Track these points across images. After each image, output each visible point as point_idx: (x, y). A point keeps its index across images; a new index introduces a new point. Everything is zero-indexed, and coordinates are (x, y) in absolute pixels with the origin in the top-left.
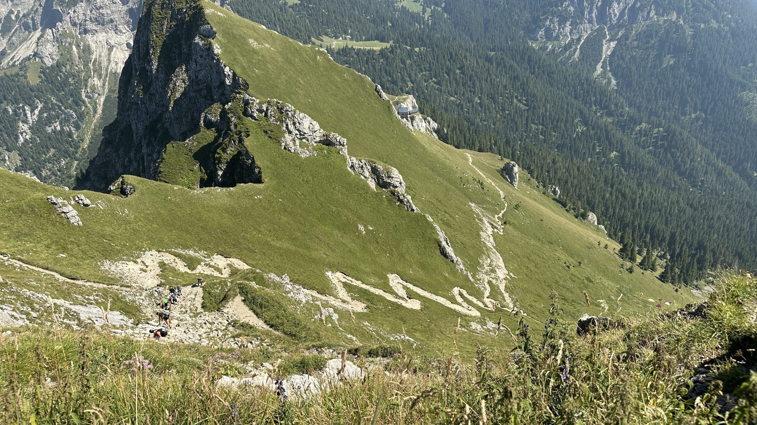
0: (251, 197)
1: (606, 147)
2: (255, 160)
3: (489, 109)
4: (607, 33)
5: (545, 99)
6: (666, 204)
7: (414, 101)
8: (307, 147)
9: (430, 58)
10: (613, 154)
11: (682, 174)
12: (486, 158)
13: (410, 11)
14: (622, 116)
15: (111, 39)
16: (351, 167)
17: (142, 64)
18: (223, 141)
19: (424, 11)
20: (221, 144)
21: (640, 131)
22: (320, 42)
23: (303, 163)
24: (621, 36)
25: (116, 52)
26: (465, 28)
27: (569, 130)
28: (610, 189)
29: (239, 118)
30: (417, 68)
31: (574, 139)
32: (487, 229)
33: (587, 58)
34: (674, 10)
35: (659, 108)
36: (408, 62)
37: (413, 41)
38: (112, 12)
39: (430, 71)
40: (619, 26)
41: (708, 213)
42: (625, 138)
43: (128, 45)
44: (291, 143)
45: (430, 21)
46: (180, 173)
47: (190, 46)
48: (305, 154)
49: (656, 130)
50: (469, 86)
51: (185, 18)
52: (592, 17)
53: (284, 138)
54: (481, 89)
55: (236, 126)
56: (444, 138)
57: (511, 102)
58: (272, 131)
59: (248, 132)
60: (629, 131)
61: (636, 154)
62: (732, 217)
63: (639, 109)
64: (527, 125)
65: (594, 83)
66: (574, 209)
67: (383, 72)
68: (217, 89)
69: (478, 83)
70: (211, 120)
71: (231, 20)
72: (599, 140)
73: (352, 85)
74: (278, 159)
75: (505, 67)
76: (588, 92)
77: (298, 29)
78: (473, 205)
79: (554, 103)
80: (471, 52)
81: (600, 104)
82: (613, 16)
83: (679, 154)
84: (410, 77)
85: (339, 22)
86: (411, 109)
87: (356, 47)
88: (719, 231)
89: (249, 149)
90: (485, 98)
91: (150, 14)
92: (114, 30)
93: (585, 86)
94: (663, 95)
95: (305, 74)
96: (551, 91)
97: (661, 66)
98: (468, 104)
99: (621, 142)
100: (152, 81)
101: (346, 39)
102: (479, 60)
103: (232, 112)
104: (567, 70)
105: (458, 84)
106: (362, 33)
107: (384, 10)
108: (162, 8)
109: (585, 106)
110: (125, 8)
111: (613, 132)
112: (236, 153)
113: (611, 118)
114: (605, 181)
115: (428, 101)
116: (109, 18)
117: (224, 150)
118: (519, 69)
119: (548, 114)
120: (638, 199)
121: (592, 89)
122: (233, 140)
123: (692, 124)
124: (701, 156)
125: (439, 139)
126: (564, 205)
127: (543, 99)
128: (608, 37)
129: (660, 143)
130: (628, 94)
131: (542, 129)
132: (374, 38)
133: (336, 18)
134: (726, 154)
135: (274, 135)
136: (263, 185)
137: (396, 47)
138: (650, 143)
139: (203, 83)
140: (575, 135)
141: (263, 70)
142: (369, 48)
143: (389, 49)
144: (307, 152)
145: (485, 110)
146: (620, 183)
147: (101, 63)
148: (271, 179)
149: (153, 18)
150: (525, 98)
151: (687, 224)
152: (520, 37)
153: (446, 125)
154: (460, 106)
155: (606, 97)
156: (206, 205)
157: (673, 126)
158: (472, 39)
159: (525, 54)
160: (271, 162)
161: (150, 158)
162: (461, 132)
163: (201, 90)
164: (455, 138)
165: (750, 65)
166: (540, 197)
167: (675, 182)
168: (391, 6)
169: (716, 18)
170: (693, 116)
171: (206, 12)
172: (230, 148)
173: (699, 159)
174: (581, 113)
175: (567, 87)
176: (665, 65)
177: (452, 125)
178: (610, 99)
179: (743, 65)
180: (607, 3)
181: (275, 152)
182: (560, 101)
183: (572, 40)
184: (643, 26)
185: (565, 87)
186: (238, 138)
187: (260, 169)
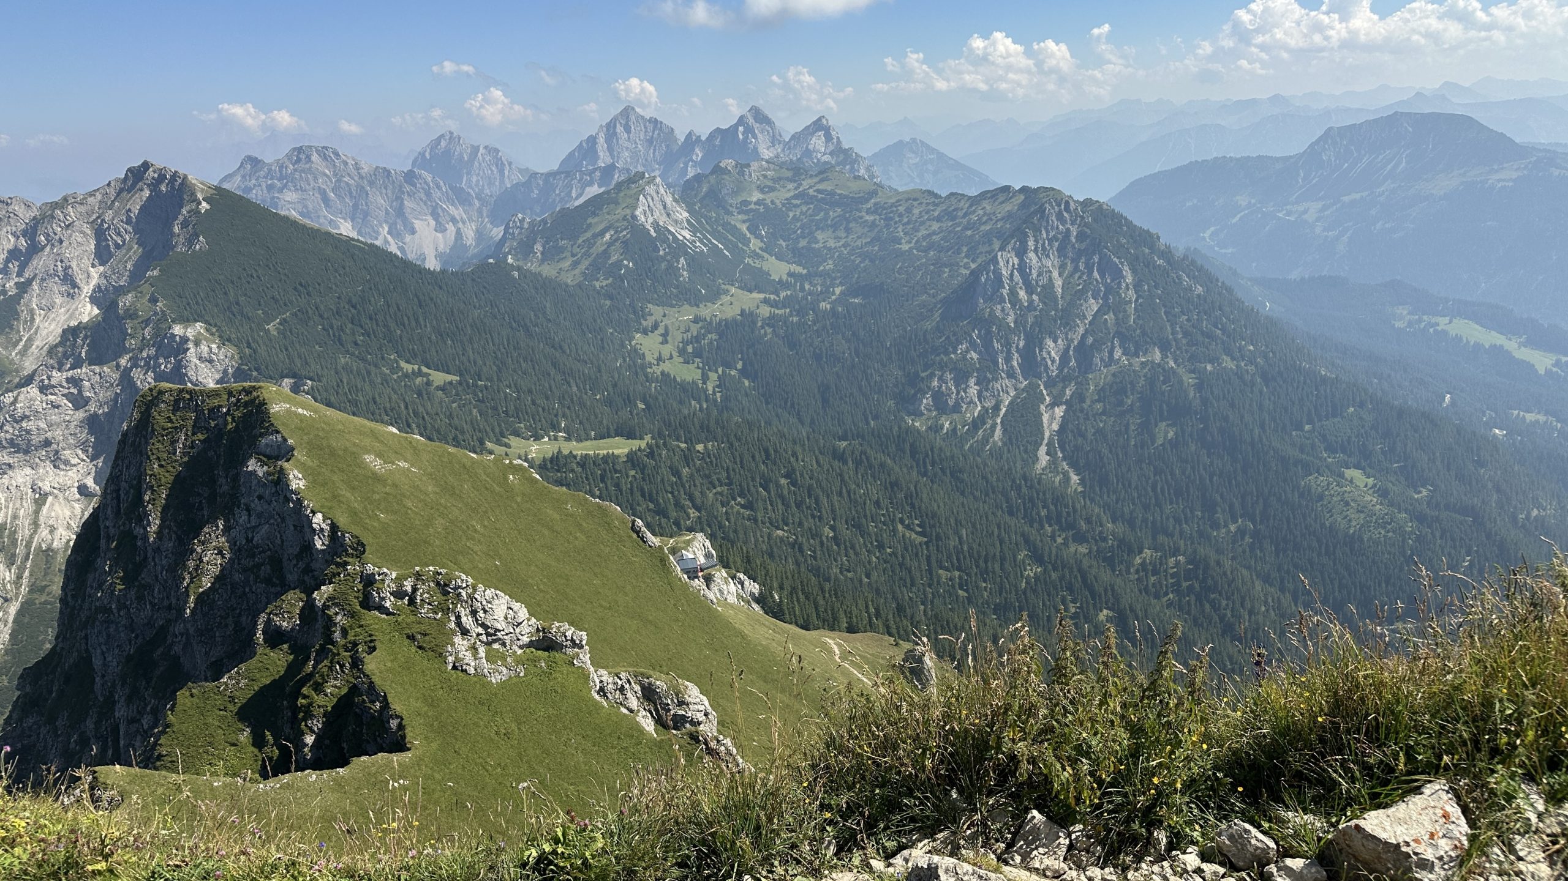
0: (385, 785)
1: (1088, 603)
2: (390, 700)
3: (853, 547)
4: (1045, 392)
5: (956, 520)
7: (708, 543)
8: (504, 658)
9: (727, 461)
10: (1104, 615)
12: (866, 644)
13: (678, 379)
14: (1104, 540)
15: (43, 480)
16: (598, 693)
17: (124, 524)
18: (314, 667)
19: (705, 379)
20: (311, 676)
21: (1143, 564)
22: (504, 448)
23: (495, 694)
24: (1071, 396)
25: (52, 505)
26: (786, 403)
27: (1012, 575)
29: (352, 615)
30: (705, 481)
31: (1024, 593)
33: (1017, 440)
34: (1155, 344)
35: (1168, 519)
36: (685, 471)
37: (689, 432)
38: (50, 425)
39: (730, 484)
40: (1065, 379)
42: (1119, 581)
43: (83, 490)
44: (469, 654)
45: (718, 395)
46: (207, 752)
47: (236, 478)
48: (497, 676)
49: (1172, 561)
50: (808, 508)
51: (226, 424)
52: (1012, 367)
53: (453, 645)
54: (833, 511)
55: (344, 632)
56: (775, 612)
57: (893, 531)
58: (425, 635)
59: (371, 641)
60: (1123, 567)
61: (1146, 611)
63: (1131, 523)
64: (930, 571)
65: (1039, 483)
67: (638, 494)
68: (294, 562)
69: (824, 501)
70: (281, 626)
71: (325, 423)
72: (1070, 589)
73: (585, 525)
74: (441, 692)
75: (871, 466)
76: (1031, 500)
77: (456, 429)
79: (974, 525)
80: (804, 445)
81: (1059, 522)
82: (1049, 363)
83: (1224, 603)
84: (691, 498)
85: (540, 410)
86: (702, 560)
87: (578, 453)
89: (376, 679)
90: (842, 527)
91: (148, 422)
92: (52, 461)
93: (1024, 490)
94: (1169, 494)
95: (486, 512)
96: (963, 504)
97: (1153, 442)
98: (812, 541)
99: (1113, 590)
100: (146, 558)
101: (556, 439)
102: (821, 457)
103: (336, 605)
104: (985, 465)
105: (786, 505)
106: (587, 426)
107: (628, 382)
108: (176, 408)
109: (1032, 527)
110: (81, 415)
111: (1093, 571)
112: (345, 691)
113: (1085, 545)
115: (733, 543)
116: (41, 439)
117: (318, 688)
118: (897, 469)
119: (965, 548)
121: (1038, 494)
122: (338, 663)
123: (1233, 543)
124: (1266, 603)
125: (766, 613)
127: (952, 521)
128: (1048, 399)
129: (1185, 584)
130: (1105, 497)
131: (960, 577)
132: (612, 433)
133: (534, 403)
135: (430, 642)
136: (409, 754)
137: (658, 446)
138: (1166, 586)
139: (264, 552)
140: (1024, 585)
141: (395, 512)
142: (605, 452)
143: (644, 450)
144: (504, 669)
145: (846, 549)
147: (15, 532)
148: (426, 738)
149: (153, 430)
150: (917, 522)
152: (889, 412)
153: (775, 585)
154: (797, 546)
155: (1067, 506)
157: (1202, 551)
158: (802, 422)
159: (904, 441)
160: (425, 701)
161: (133, 727)
162: (807, 598)
163: (258, 566)
164: (797, 609)
165: (1307, 427)
167: (1231, 658)
168: (640, 373)
169: (1228, 352)
170: (1233, 528)
171: (272, 411)
172: (333, 682)
173: (1263, 609)
174: (1027, 541)
175: (991, 495)
176: (1160, 441)
177: (787, 585)
178: (1075, 511)
179: (1295, 430)
180: (1034, 342)
181: (433, 678)
182: (984, 521)
183: (985, 410)
184: (1106, 376)
185: (987, 495)
186: (351, 657)
187: (402, 719)
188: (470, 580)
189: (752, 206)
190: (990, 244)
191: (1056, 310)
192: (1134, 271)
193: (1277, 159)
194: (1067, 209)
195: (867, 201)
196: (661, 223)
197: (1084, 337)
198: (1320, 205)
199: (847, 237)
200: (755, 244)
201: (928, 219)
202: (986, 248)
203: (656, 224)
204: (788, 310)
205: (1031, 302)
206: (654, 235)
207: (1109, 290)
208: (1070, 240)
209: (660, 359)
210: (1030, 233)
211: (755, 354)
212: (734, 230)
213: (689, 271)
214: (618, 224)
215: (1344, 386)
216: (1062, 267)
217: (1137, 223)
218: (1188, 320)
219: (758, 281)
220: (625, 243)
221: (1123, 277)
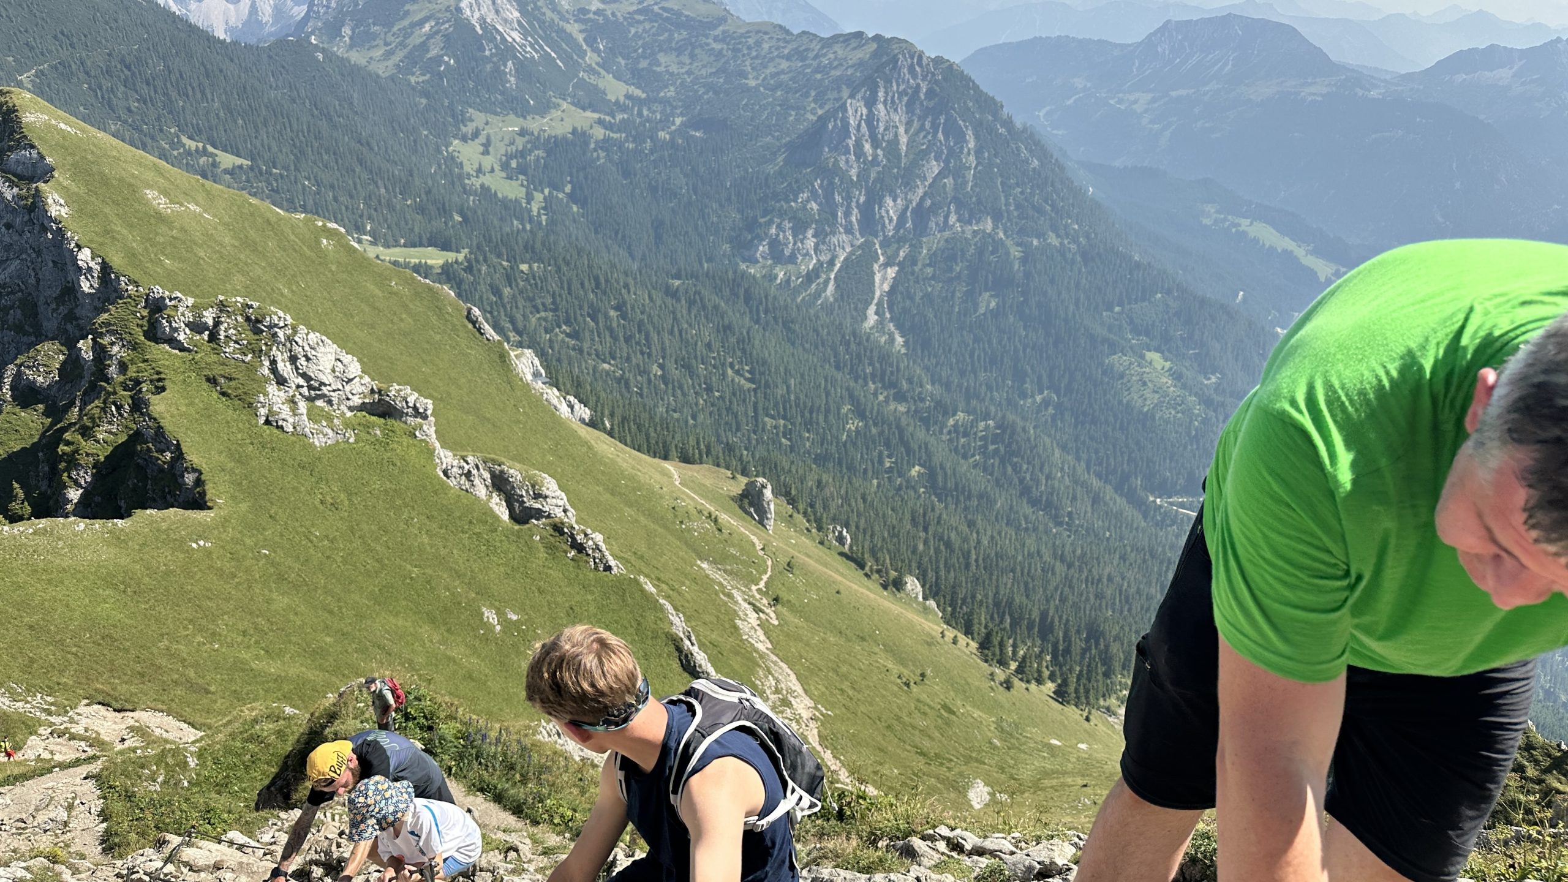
0: (180, 545)
1: (902, 459)
2: (184, 449)
3: (681, 387)
4: (879, 251)
5: (786, 369)
6: (1020, 558)
7: (537, 361)
8: (329, 419)
9: (554, 286)
10: (916, 470)
11: (1034, 503)
12: (702, 473)
13: (500, 195)
14: (922, 400)
16: (443, 473)
18: (80, 411)
19: (529, 198)
20: (76, 421)
21: (955, 426)
23: (319, 459)
24: (905, 258)
26: (617, 233)
27: (834, 428)
28: (922, 534)
29: (134, 347)
30: (528, 304)
31: (845, 445)
32: (746, 615)
33: (848, 297)
34: (988, 214)
35: (980, 385)
36: (507, 291)
37: (512, 251)
39: (555, 310)
40: (900, 240)
41: (1090, 571)
42: (932, 440)
44: (286, 408)
45: (544, 218)
48: (322, 438)
49: (982, 424)
50: (638, 343)
52: (851, 222)
53: (266, 394)
54: (663, 349)
55: (123, 367)
57: (723, 374)
58: (231, 379)
59: (160, 380)
60: (937, 427)
61: (954, 469)
62: (1129, 575)
63: (947, 386)
64: (756, 417)
65: (867, 340)
66: (879, 571)
68: (54, 306)
69: (655, 337)
72: (887, 445)
73: (411, 306)
74: (251, 448)
75: (704, 307)
76: (859, 356)
78: (705, 565)
79: (802, 376)
80: (636, 278)
81: (882, 380)
82: (887, 221)
83: (1025, 467)
84: (512, 321)
85: (343, 208)
87: (387, 258)
88: (1114, 604)
89: (167, 424)
90: (671, 366)
93: (853, 346)
94: (985, 362)
95: (294, 276)
96: (793, 354)
97: (975, 311)
98: (639, 378)
99: (926, 448)
102: (653, 292)
104: (817, 317)
105: (615, 338)
106: (396, 232)
107: (443, 191)
109: (856, 382)
111: (911, 429)
112: (122, 438)
113: (904, 404)
114: (913, 519)
117: (86, 432)
118: (730, 313)
119: (792, 397)
120: (973, 552)
121: (865, 351)
122: (114, 404)
123: (1037, 413)
124: (1062, 469)
126: (861, 566)
127: (782, 369)
128: (882, 258)
129: (991, 447)
130: (926, 361)
131: (785, 426)
132: (425, 241)
133: (336, 199)
134: (1100, 464)
135: (236, 389)
136: (211, 514)
137: (477, 261)
138: (974, 448)
139: (12, 293)
140: (844, 437)
141: (182, 260)
142: (417, 261)
143: (461, 263)
144: (330, 432)
145: (673, 388)
146: (939, 522)
148: (233, 498)
150: (747, 368)
151: (1062, 593)
152: (724, 255)
153: (607, 412)
154: (623, 381)
155: (891, 365)
156: (41, 565)
157: (1011, 417)
158: (631, 255)
159: (739, 285)
160: (231, 456)
162: (640, 430)
165: (1117, 309)
166: (816, 550)
167: (1026, 518)
168: (457, 183)
169: (1055, 229)
170: (1038, 398)
171: (24, 120)
172: (107, 427)
173: (1059, 474)
174: (851, 396)
175: (821, 348)
176: (982, 310)
177: (618, 412)
178: (898, 370)
179: (1106, 310)
180: (874, 199)
181: (240, 431)
182: (812, 373)
183: (820, 263)
184: (939, 242)
185: (816, 347)
186: (132, 397)
187: (201, 473)
188: (290, 321)
189: (591, 16)
190: (839, 91)
191: (899, 168)
192: (977, 137)
193: (1116, 45)
194: (920, 63)
195: (715, 27)
196: (489, 20)
197: (922, 199)
198: (1150, 96)
199: (691, 64)
200: (591, 58)
201: (778, 56)
202: (835, 95)
203: (483, 21)
204: (624, 135)
205: (875, 156)
206: (480, 32)
207: (951, 153)
208: (919, 97)
209: (479, 171)
210: (881, 83)
211: (586, 178)
212: (569, 38)
213: (518, 78)
214: (440, 16)
215: (1155, 272)
216: (909, 124)
217: (984, 88)
218: (1022, 193)
219: (592, 100)
220: (447, 37)
221: (966, 142)
